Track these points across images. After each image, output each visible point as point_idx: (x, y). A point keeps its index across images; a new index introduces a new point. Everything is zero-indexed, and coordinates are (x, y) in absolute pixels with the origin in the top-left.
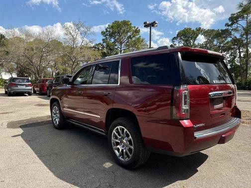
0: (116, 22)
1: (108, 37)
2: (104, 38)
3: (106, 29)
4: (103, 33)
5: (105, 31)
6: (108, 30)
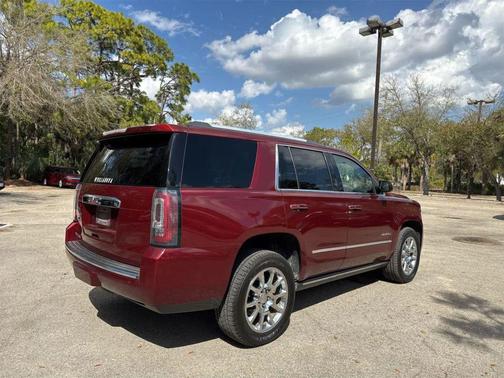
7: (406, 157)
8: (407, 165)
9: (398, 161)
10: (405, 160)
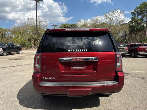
0: (143, 3)
1: (136, 15)
2: (133, 16)
3: (135, 10)
4: (132, 13)
5: (134, 11)
6: (136, 10)
7: (33, 39)
8: (34, 41)
9: (31, 40)
10: (33, 40)
